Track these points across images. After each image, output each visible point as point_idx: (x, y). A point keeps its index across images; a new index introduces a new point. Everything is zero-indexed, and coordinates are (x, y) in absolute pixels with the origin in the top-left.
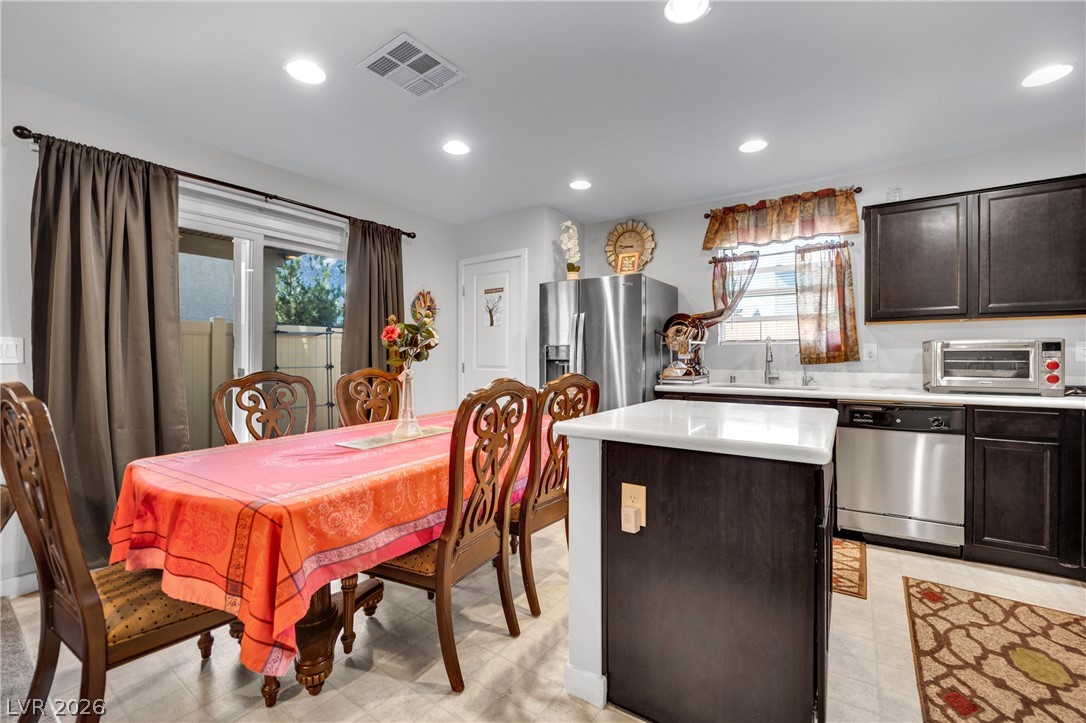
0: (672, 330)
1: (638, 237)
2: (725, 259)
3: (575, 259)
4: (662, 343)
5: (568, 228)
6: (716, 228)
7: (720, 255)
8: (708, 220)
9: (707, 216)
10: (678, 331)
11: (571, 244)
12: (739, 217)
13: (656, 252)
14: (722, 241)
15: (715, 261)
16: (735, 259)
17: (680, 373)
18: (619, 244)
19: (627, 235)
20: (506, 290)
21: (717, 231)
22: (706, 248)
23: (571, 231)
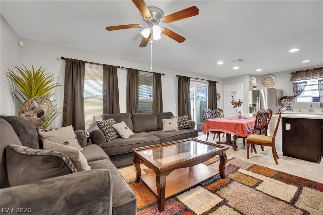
0: (283, 100)
1: (271, 78)
2: (297, 83)
3: (255, 85)
4: (280, 103)
5: (254, 78)
6: (294, 76)
7: (295, 82)
8: (292, 74)
9: (291, 73)
10: (285, 100)
11: (254, 82)
12: (300, 73)
13: (276, 82)
14: (296, 79)
15: (294, 84)
16: (300, 83)
17: (285, 110)
18: (265, 80)
19: (267, 78)
20: (237, 92)
21: (294, 77)
22: (291, 80)
23: (255, 79)
